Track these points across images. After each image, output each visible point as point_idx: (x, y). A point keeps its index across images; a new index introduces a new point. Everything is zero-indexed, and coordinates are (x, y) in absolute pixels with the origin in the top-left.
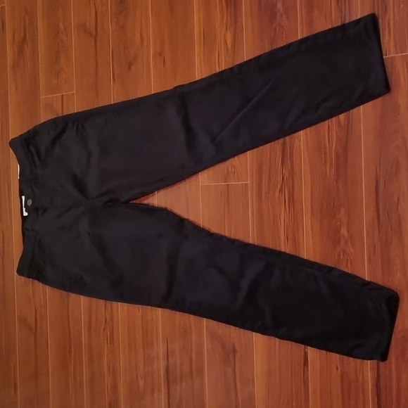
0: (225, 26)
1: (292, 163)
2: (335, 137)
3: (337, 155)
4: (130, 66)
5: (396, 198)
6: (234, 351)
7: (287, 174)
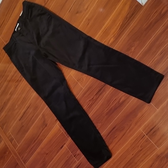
0: (113, 35)
1: (98, 97)
2: (115, 104)
3: (111, 109)
4: (77, 13)
5: (116, 136)
6: (46, 126)
7: (94, 98)
